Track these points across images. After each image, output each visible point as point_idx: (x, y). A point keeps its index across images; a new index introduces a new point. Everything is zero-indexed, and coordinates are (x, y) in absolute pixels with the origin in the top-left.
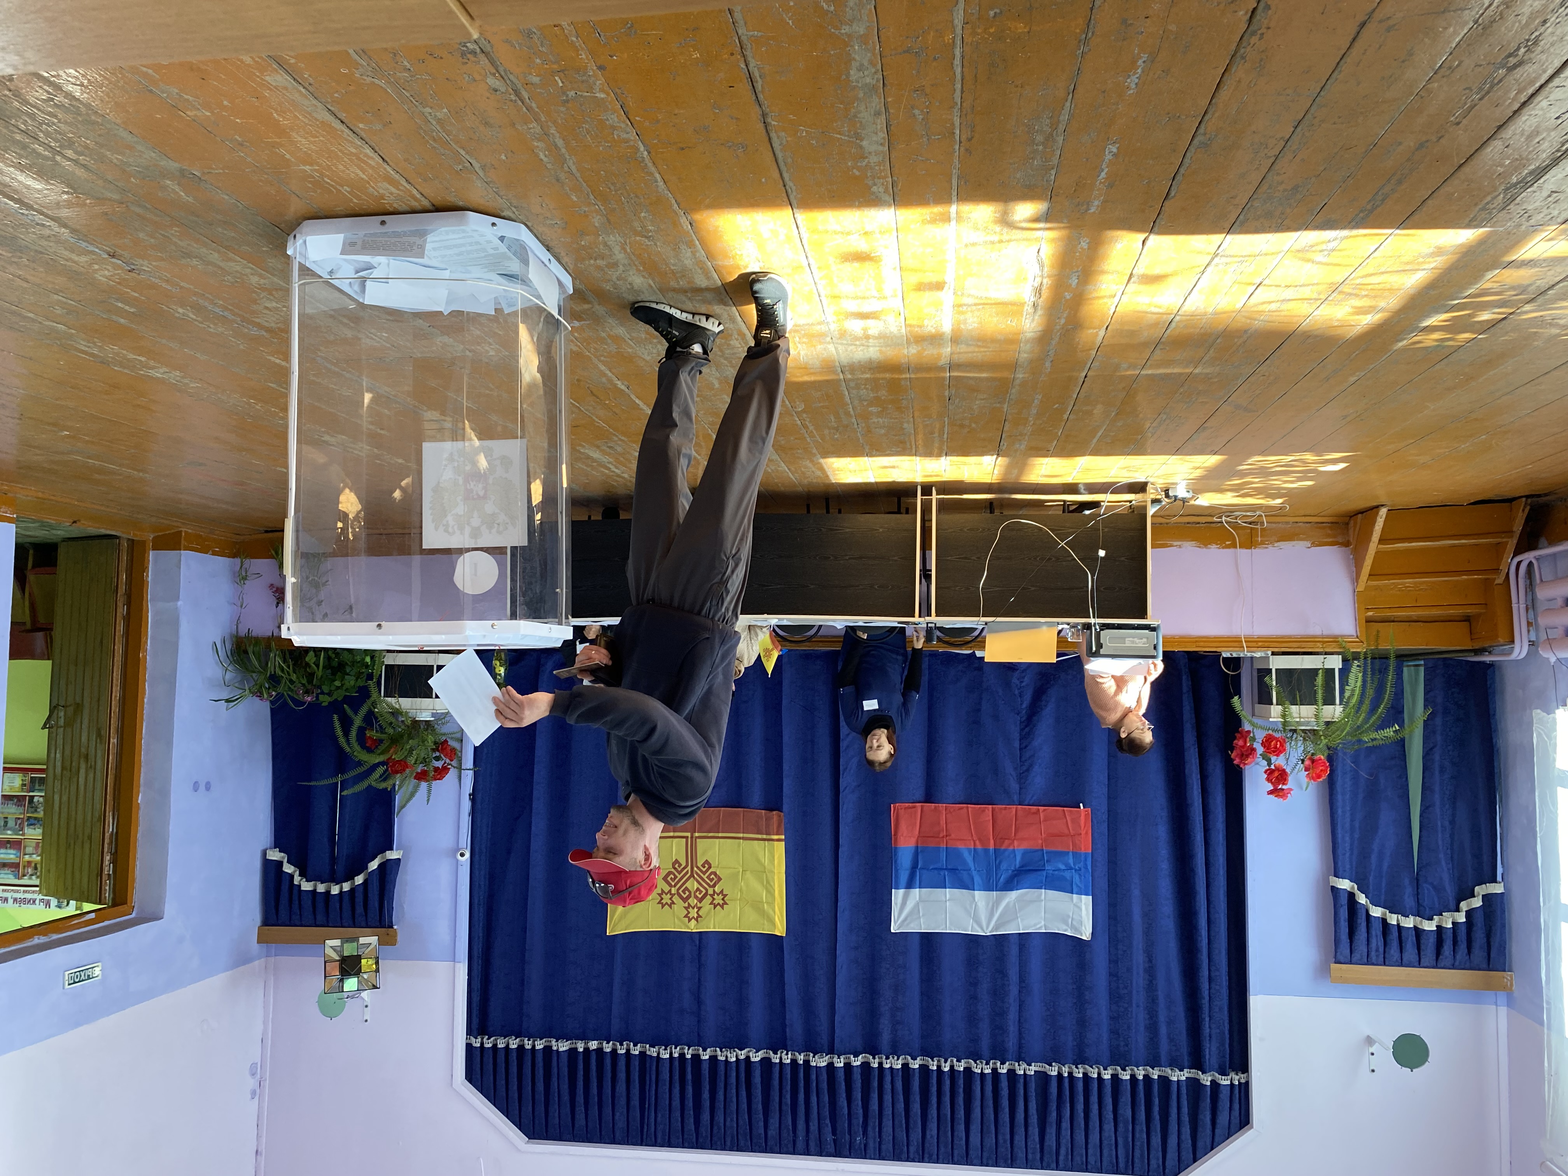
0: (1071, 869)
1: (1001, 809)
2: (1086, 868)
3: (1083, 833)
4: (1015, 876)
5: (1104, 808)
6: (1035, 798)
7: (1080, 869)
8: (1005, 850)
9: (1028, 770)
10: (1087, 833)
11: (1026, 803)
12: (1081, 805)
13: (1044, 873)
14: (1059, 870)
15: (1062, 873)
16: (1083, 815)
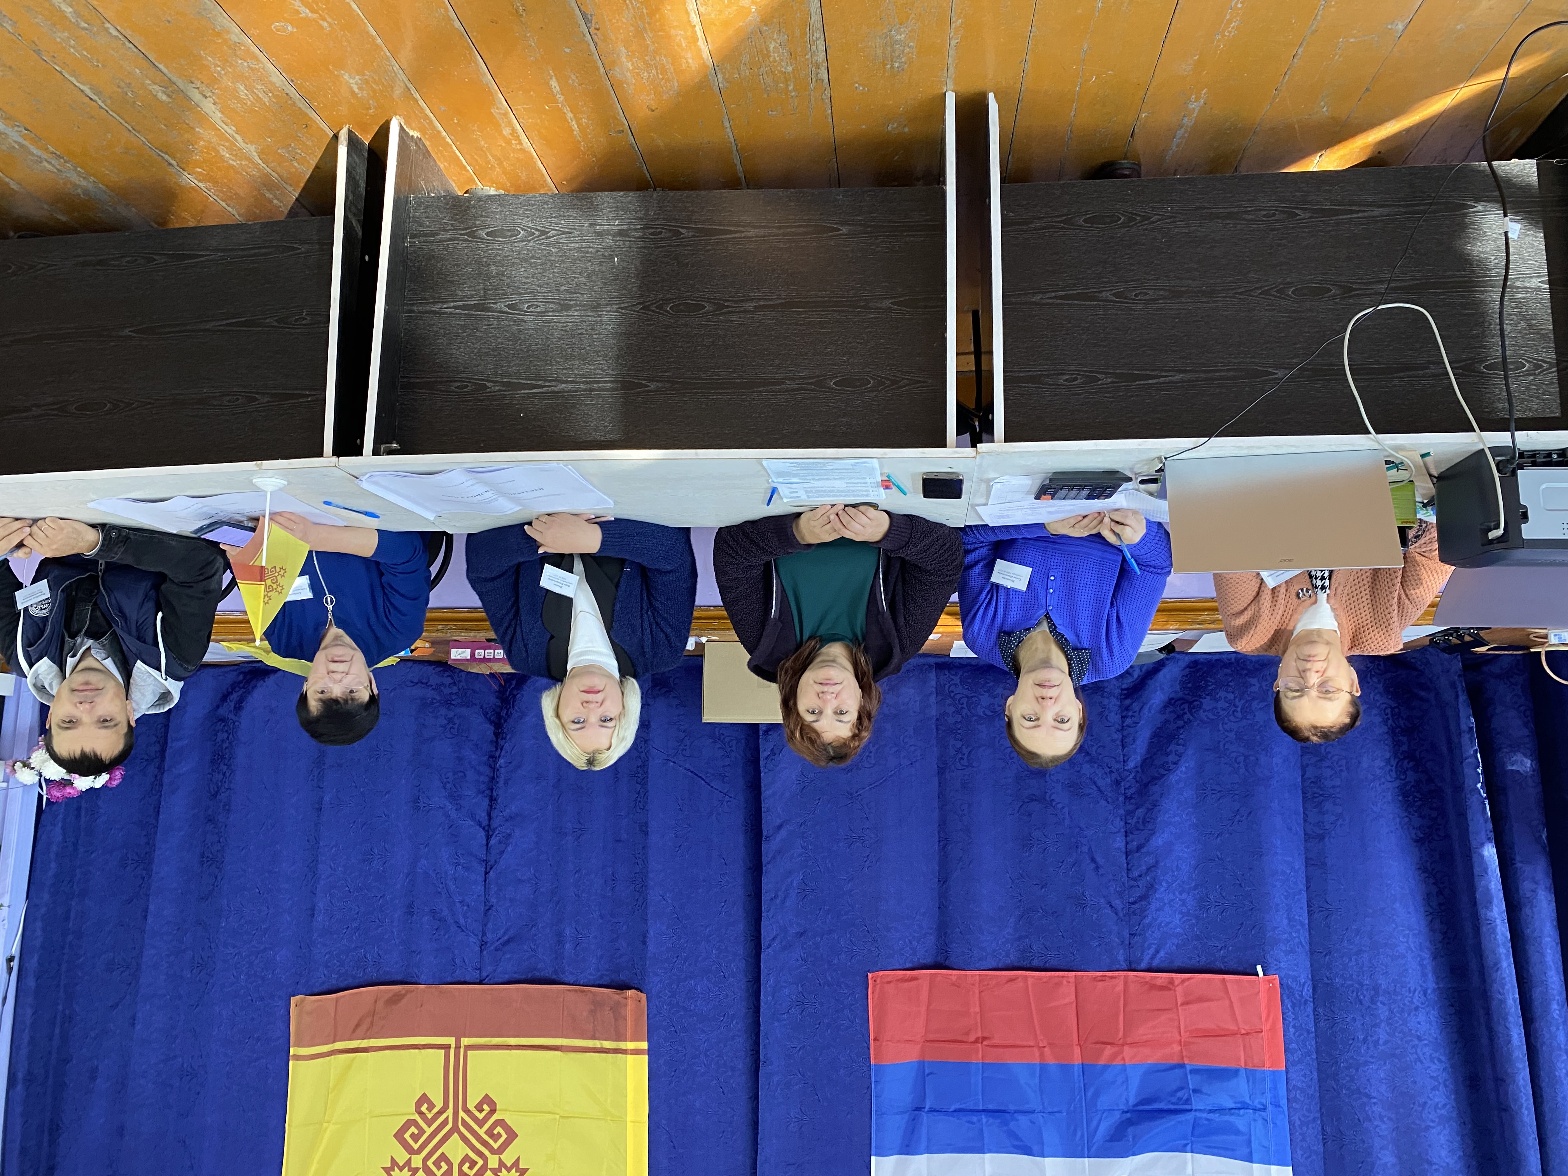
0: (1245, 1106)
1: (1095, 979)
2: (1277, 1105)
3: (1266, 1027)
4: (1129, 1123)
5: (1304, 976)
6: (1162, 954)
7: (1264, 1109)
8: (1106, 1067)
9: (1144, 897)
10: (1273, 1029)
11: (1143, 965)
12: (1259, 968)
13: (1190, 1116)
14: (1221, 1110)
15: (1227, 1118)
16: (1263, 988)
